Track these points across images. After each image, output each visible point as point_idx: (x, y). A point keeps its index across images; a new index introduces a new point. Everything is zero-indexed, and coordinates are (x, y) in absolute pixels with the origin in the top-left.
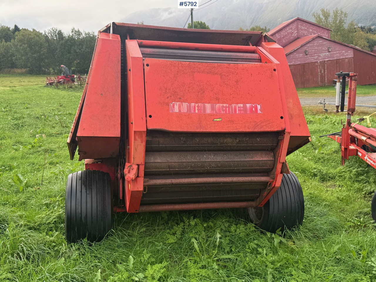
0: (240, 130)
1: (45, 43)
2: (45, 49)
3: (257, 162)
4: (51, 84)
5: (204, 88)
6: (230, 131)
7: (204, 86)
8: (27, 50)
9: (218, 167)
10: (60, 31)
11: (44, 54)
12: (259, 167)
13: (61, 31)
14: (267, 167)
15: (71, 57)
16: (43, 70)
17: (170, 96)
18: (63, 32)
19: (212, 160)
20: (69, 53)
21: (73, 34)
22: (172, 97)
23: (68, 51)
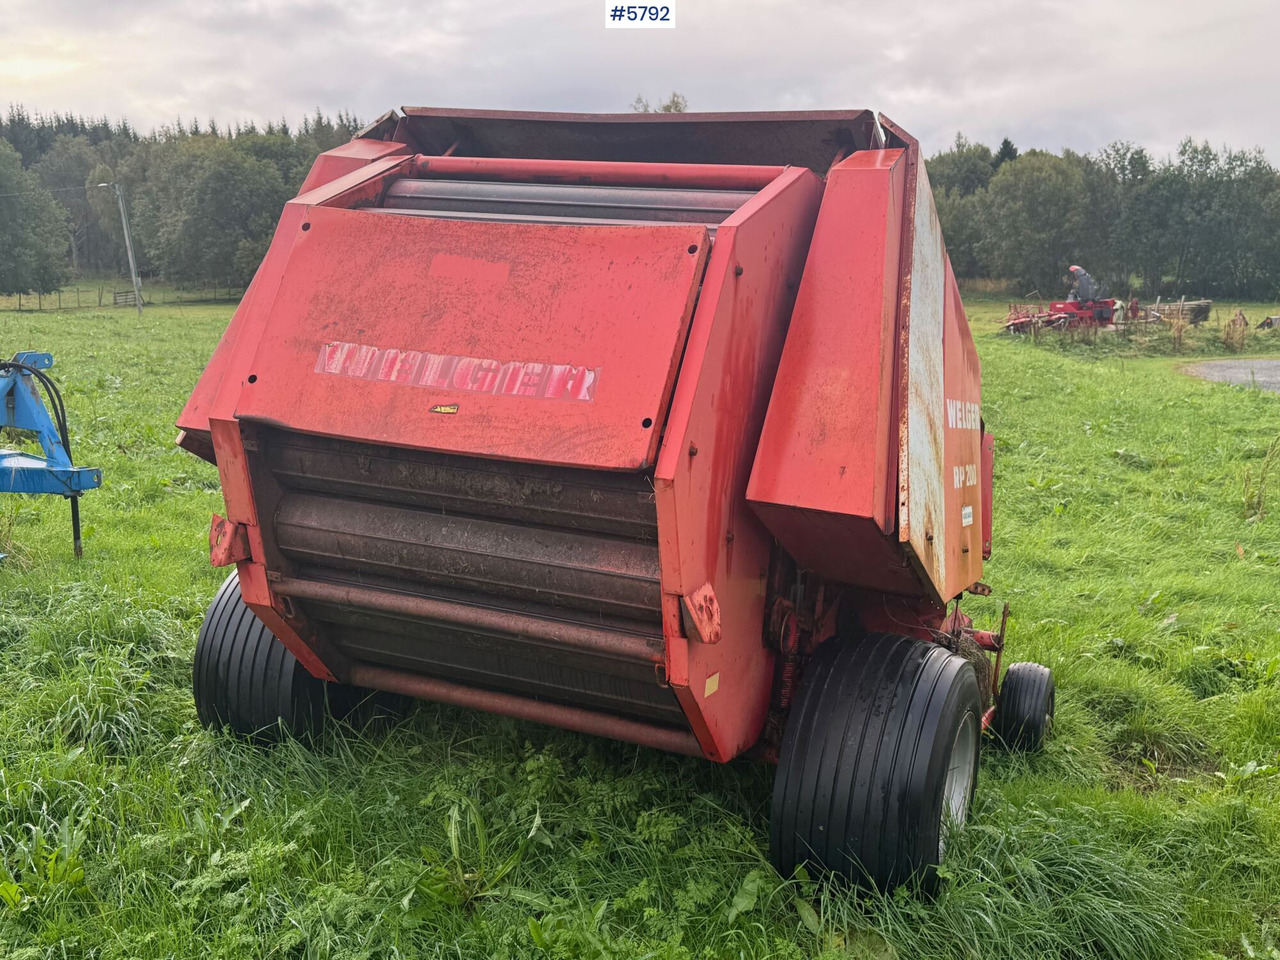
0: (500, 453)
1: (1082, 196)
2: (1079, 215)
3: (604, 578)
4: (1019, 328)
5: (447, 302)
6: (467, 450)
7: (449, 296)
8: (1020, 218)
9: (478, 571)
10: (1140, 152)
11: (1072, 231)
12: (616, 599)
13: (1144, 152)
14: (643, 602)
15: (1163, 241)
16: (1062, 284)
17: (335, 323)
18: (1148, 156)
19: (462, 547)
20: (1162, 224)
21: (1183, 162)
22: (340, 327)
23: (1155, 220)
